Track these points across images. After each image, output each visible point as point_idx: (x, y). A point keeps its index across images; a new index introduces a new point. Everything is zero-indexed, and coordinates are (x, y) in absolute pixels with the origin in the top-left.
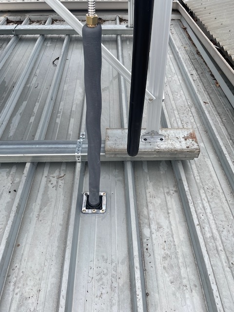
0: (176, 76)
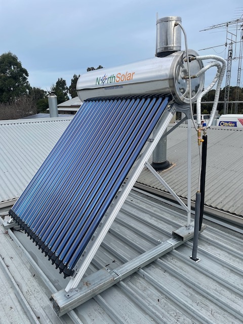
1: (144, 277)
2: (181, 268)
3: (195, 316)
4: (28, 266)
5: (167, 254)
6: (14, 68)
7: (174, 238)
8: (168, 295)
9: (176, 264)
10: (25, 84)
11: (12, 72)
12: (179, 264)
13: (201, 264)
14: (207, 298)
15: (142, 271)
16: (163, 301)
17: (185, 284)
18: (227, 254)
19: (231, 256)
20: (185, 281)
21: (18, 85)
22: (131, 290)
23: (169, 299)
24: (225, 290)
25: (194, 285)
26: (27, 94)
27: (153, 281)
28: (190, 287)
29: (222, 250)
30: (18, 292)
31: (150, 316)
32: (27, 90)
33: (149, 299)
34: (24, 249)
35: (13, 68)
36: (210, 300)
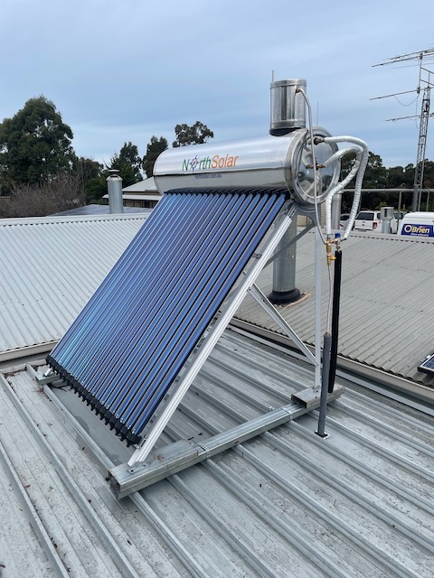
1: (242, 456)
2: (300, 446)
3: (310, 507)
4: (75, 436)
5: (280, 427)
6: (49, 124)
7: (294, 404)
8: (275, 480)
9: (293, 440)
10: (67, 152)
11: (45, 132)
12: (298, 440)
13: (329, 441)
14: (331, 486)
15: (241, 446)
16: (267, 486)
17: (302, 466)
18: (371, 430)
19: (377, 433)
20: (302, 462)
21: (55, 154)
22: (221, 470)
23: (276, 484)
24: (360, 477)
25: (315, 467)
26: (69, 170)
27: (255, 460)
28: (309, 471)
29: (365, 424)
30: (61, 469)
31: (247, 505)
32: (70, 163)
33: (247, 483)
34: (68, 413)
35: (46, 125)
36: (335, 488)
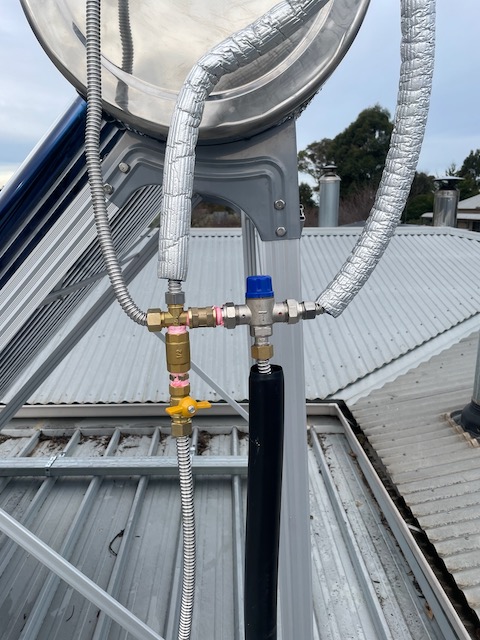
0: (346, 587)
6: (380, 135)
11: (374, 144)
